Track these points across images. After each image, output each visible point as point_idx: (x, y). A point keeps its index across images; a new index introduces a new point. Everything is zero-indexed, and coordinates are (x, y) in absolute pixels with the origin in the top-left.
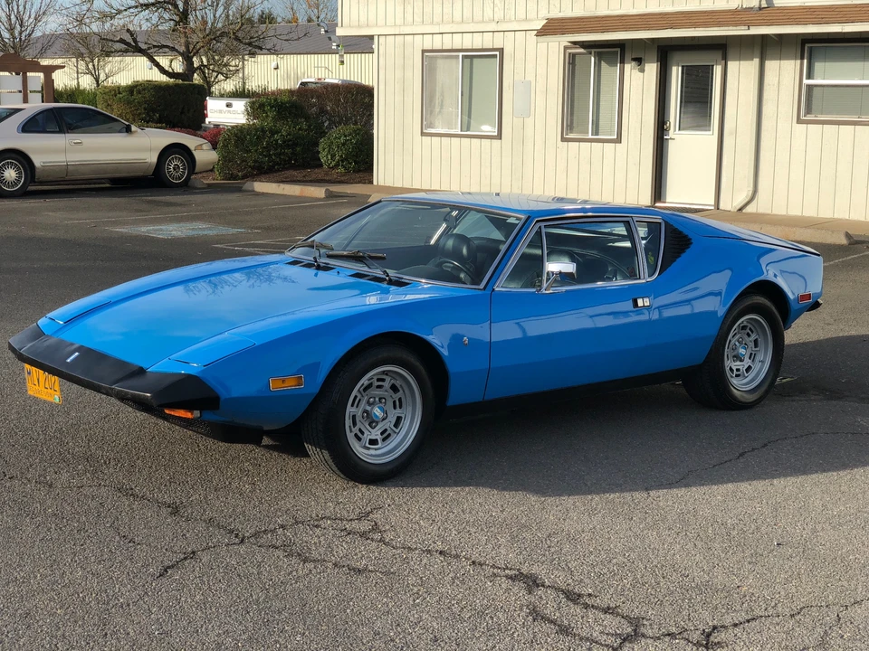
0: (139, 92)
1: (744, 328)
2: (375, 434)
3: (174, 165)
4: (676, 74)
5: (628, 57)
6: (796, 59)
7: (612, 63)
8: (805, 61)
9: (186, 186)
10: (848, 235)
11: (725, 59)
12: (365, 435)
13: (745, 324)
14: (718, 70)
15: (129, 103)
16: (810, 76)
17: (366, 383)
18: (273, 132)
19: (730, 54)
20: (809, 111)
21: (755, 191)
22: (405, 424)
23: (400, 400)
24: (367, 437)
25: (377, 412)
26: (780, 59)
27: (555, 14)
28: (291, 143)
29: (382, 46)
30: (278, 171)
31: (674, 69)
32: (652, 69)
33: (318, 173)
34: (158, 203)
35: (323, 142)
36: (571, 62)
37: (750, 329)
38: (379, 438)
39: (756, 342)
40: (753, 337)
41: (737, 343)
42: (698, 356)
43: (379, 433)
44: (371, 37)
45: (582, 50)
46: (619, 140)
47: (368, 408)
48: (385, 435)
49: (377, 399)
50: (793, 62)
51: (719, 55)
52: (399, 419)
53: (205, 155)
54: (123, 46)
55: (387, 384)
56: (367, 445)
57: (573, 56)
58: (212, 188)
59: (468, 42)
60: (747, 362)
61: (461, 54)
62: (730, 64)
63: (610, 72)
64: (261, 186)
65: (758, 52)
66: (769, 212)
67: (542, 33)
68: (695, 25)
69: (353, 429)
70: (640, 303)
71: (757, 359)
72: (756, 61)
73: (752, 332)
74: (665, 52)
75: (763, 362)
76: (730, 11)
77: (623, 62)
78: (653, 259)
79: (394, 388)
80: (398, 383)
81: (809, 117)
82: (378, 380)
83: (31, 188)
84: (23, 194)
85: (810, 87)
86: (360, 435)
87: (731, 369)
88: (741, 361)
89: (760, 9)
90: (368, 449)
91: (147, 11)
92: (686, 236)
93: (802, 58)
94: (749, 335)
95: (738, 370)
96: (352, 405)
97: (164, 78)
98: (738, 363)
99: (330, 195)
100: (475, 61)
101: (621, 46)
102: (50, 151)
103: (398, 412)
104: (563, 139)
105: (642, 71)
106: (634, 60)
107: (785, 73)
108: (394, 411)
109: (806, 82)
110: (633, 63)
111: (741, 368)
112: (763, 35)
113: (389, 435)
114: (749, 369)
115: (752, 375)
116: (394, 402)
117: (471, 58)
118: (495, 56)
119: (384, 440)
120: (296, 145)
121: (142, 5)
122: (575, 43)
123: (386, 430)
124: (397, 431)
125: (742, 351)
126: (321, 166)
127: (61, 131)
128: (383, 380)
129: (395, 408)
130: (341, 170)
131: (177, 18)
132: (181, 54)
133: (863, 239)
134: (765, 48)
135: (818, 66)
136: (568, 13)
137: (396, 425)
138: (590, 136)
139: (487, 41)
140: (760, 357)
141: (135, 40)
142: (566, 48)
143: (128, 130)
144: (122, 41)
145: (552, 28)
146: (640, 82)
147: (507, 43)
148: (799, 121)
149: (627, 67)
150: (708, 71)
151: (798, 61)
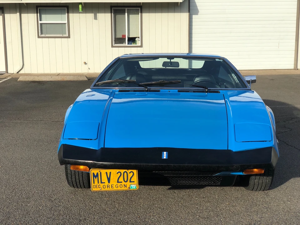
6: (34, 13)
8: (39, 14)
10: (86, 77)
11: (4, 13)
19: (5, 11)
20: (42, 33)
21: (23, 65)
26: (28, 13)
62: (6, 15)
65: (18, 10)
72: (18, 14)
81: (42, 36)
85: (41, 24)
107: (30, 19)
109: (40, 22)
134: (21, 9)
135: (43, 16)
148: (39, 37)
151: (36, 14)
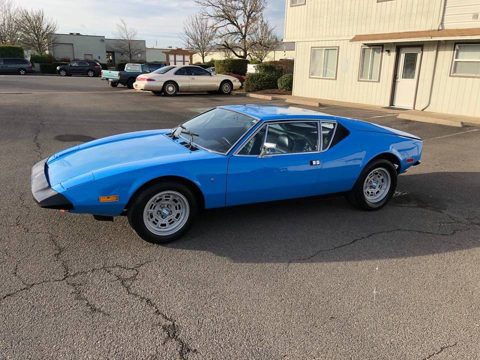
0: (227, 62)
1: (376, 174)
2: (165, 221)
3: (226, 88)
4: (402, 56)
5: (384, 50)
6: (451, 50)
7: (379, 53)
8: (455, 51)
9: (229, 94)
10: (462, 123)
11: (422, 50)
12: (159, 222)
13: (377, 172)
14: (419, 55)
15: (223, 66)
16: (456, 58)
17: (158, 198)
18: (263, 76)
19: (424, 49)
20: (455, 72)
21: (429, 103)
22: (182, 217)
23: (179, 206)
24: (160, 222)
25: (165, 211)
26: (445, 51)
27: (359, 34)
28: (269, 80)
29: (298, 46)
30: (264, 89)
31: (402, 55)
32: (393, 54)
33: (277, 91)
34: (213, 100)
35: (279, 80)
36: (364, 51)
37: (380, 174)
38: (167, 223)
39: (382, 180)
40: (382, 177)
41: (372, 181)
42: (349, 187)
43: (167, 221)
44: (295, 42)
45: (368, 47)
46: (379, 81)
47: (160, 209)
48: (171, 221)
49: (166, 206)
50: (450, 52)
51: (420, 49)
52: (178, 215)
53: (237, 83)
54: (223, 47)
55: (171, 199)
56: (160, 226)
57: (365, 49)
58: (238, 95)
59: (327, 44)
60: (377, 189)
61: (324, 48)
62: (424, 52)
63: (378, 55)
64: (252, 95)
65: (436, 48)
66: (434, 111)
67: (351, 41)
68: (414, 37)
69: (151, 220)
70: (314, 163)
71: (383, 187)
72: (435, 51)
73: (381, 175)
74: (399, 47)
75: (385, 189)
76: (426, 31)
77: (382, 52)
78: (327, 141)
79: (175, 201)
80: (177, 199)
81: (455, 74)
82: (166, 197)
83: (178, 93)
84: (175, 95)
85: (456, 62)
86: (156, 222)
87: (368, 192)
88: (374, 188)
89: (438, 30)
90: (161, 228)
91: (233, 36)
92: (348, 130)
93: (454, 50)
94: (379, 177)
95: (372, 193)
96: (151, 208)
97: (237, 58)
98: (373, 189)
99: (273, 99)
100: (329, 51)
101: (382, 45)
102: (184, 81)
103: (178, 211)
104: (358, 81)
105: (390, 55)
106: (386, 51)
107: (446, 55)
108: (176, 211)
109: (455, 60)
110: (386, 52)
111: (374, 192)
112: (439, 41)
113: (173, 222)
114: (378, 192)
115: (379, 195)
116: (176, 207)
117: (328, 50)
118: (336, 49)
119: (170, 224)
120: (271, 80)
121: (231, 33)
122: (365, 44)
123: (171, 219)
124: (177, 220)
125: (375, 184)
126: (278, 88)
127: (187, 75)
128: (169, 197)
129: (176, 209)
130: (284, 90)
131: (242, 38)
132: (243, 50)
133: (469, 125)
134: (439, 45)
135: (461, 53)
136: (363, 33)
137: (177, 217)
138: (368, 80)
139: (334, 44)
140: (384, 187)
141: (228, 45)
142: (362, 46)
143: (210, 75)
144: (223, 45)
145: (357, 38)
146: (389, 59)
147: (341, 44)
148: (450, 76)
149: (384, 53)
150: (415, 55)
151: (453, 52)
